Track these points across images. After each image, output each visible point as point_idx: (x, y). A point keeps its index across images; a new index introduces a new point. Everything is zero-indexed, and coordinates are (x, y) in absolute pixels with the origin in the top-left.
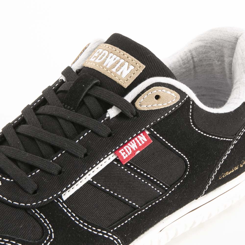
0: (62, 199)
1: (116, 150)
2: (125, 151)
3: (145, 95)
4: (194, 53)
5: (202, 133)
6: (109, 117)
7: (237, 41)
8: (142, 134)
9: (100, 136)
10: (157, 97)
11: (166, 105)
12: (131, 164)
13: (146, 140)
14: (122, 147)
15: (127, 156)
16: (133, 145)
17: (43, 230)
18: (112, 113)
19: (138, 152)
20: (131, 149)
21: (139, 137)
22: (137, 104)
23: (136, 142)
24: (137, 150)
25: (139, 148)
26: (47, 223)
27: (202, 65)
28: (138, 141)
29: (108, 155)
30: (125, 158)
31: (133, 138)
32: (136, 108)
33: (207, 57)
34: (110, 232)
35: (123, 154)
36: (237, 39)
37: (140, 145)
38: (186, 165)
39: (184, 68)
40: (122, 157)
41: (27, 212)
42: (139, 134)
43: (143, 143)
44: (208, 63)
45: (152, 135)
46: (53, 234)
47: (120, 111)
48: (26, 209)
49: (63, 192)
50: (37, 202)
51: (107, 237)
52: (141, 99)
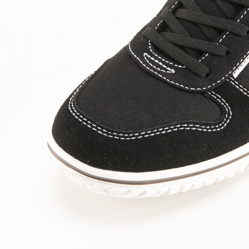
17: (221, 109)
41: (203, 95)
46: (231, 112)
49: (233, 71)
50: (211, 85)
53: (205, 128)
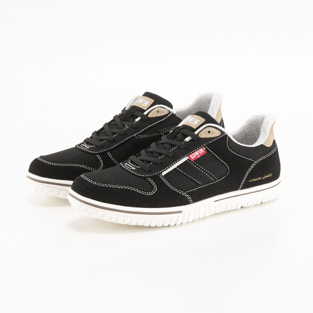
0: (162, 175)
1: (188, 155)
2: (193, 155)
3: (203, 131)
4: (245, 128)
5: (235, 153)
6: (186, 141)
7: (263, 120)
8: (201, 149)
9: (181, 148)
10: (209, 132)
11: (213, 136)
12: (195, 162)
13: (203, 151)
14: (191, 154)
15: (193, 158)
16: (197, 153)
17: (152, 187)
18: (188, 139)
19: (199, 156)
20: (196, 155)
21: (200, 150)
22: (199, 135)
23: (198, 152)
24: (198, 155)
25: (200, 155)
26: (154, 184)
27: (249, 135)
28: (199, 152)
29: (184, 157)
30: (192, 158)
31: (197, 150)
32: (199, 137)
33: (251, 130)
34: (185, 193)
35: (192, 157)
36: (264, 118)
37: (200, 153)
38: (228, 169)
39: (240, 137)
40: (191, 158)
41: (145, 179)
42: (200, 149)
43: (202, 152)
44: (252, 133)
45: (206, 150)
46: (156, 189)
47: (192, 138)
48: (144, 178)
49: (162, 172)
50: (150, 175)
51: (183, 194)
52: (201, 133)
53: (146, 193)
